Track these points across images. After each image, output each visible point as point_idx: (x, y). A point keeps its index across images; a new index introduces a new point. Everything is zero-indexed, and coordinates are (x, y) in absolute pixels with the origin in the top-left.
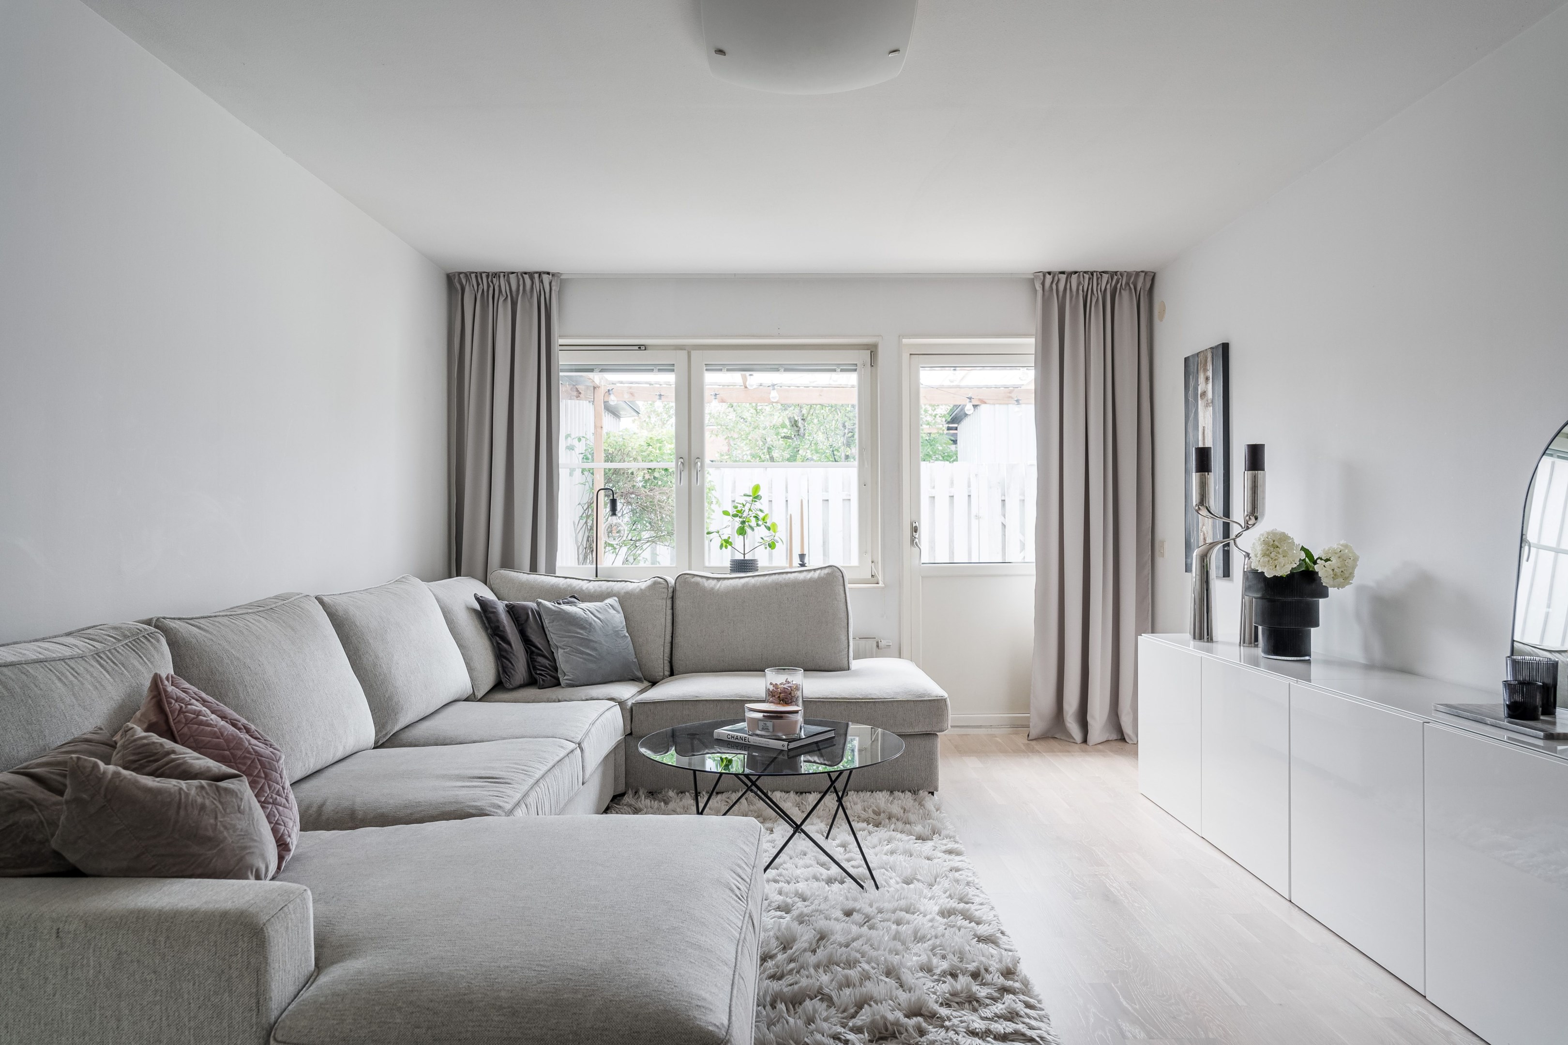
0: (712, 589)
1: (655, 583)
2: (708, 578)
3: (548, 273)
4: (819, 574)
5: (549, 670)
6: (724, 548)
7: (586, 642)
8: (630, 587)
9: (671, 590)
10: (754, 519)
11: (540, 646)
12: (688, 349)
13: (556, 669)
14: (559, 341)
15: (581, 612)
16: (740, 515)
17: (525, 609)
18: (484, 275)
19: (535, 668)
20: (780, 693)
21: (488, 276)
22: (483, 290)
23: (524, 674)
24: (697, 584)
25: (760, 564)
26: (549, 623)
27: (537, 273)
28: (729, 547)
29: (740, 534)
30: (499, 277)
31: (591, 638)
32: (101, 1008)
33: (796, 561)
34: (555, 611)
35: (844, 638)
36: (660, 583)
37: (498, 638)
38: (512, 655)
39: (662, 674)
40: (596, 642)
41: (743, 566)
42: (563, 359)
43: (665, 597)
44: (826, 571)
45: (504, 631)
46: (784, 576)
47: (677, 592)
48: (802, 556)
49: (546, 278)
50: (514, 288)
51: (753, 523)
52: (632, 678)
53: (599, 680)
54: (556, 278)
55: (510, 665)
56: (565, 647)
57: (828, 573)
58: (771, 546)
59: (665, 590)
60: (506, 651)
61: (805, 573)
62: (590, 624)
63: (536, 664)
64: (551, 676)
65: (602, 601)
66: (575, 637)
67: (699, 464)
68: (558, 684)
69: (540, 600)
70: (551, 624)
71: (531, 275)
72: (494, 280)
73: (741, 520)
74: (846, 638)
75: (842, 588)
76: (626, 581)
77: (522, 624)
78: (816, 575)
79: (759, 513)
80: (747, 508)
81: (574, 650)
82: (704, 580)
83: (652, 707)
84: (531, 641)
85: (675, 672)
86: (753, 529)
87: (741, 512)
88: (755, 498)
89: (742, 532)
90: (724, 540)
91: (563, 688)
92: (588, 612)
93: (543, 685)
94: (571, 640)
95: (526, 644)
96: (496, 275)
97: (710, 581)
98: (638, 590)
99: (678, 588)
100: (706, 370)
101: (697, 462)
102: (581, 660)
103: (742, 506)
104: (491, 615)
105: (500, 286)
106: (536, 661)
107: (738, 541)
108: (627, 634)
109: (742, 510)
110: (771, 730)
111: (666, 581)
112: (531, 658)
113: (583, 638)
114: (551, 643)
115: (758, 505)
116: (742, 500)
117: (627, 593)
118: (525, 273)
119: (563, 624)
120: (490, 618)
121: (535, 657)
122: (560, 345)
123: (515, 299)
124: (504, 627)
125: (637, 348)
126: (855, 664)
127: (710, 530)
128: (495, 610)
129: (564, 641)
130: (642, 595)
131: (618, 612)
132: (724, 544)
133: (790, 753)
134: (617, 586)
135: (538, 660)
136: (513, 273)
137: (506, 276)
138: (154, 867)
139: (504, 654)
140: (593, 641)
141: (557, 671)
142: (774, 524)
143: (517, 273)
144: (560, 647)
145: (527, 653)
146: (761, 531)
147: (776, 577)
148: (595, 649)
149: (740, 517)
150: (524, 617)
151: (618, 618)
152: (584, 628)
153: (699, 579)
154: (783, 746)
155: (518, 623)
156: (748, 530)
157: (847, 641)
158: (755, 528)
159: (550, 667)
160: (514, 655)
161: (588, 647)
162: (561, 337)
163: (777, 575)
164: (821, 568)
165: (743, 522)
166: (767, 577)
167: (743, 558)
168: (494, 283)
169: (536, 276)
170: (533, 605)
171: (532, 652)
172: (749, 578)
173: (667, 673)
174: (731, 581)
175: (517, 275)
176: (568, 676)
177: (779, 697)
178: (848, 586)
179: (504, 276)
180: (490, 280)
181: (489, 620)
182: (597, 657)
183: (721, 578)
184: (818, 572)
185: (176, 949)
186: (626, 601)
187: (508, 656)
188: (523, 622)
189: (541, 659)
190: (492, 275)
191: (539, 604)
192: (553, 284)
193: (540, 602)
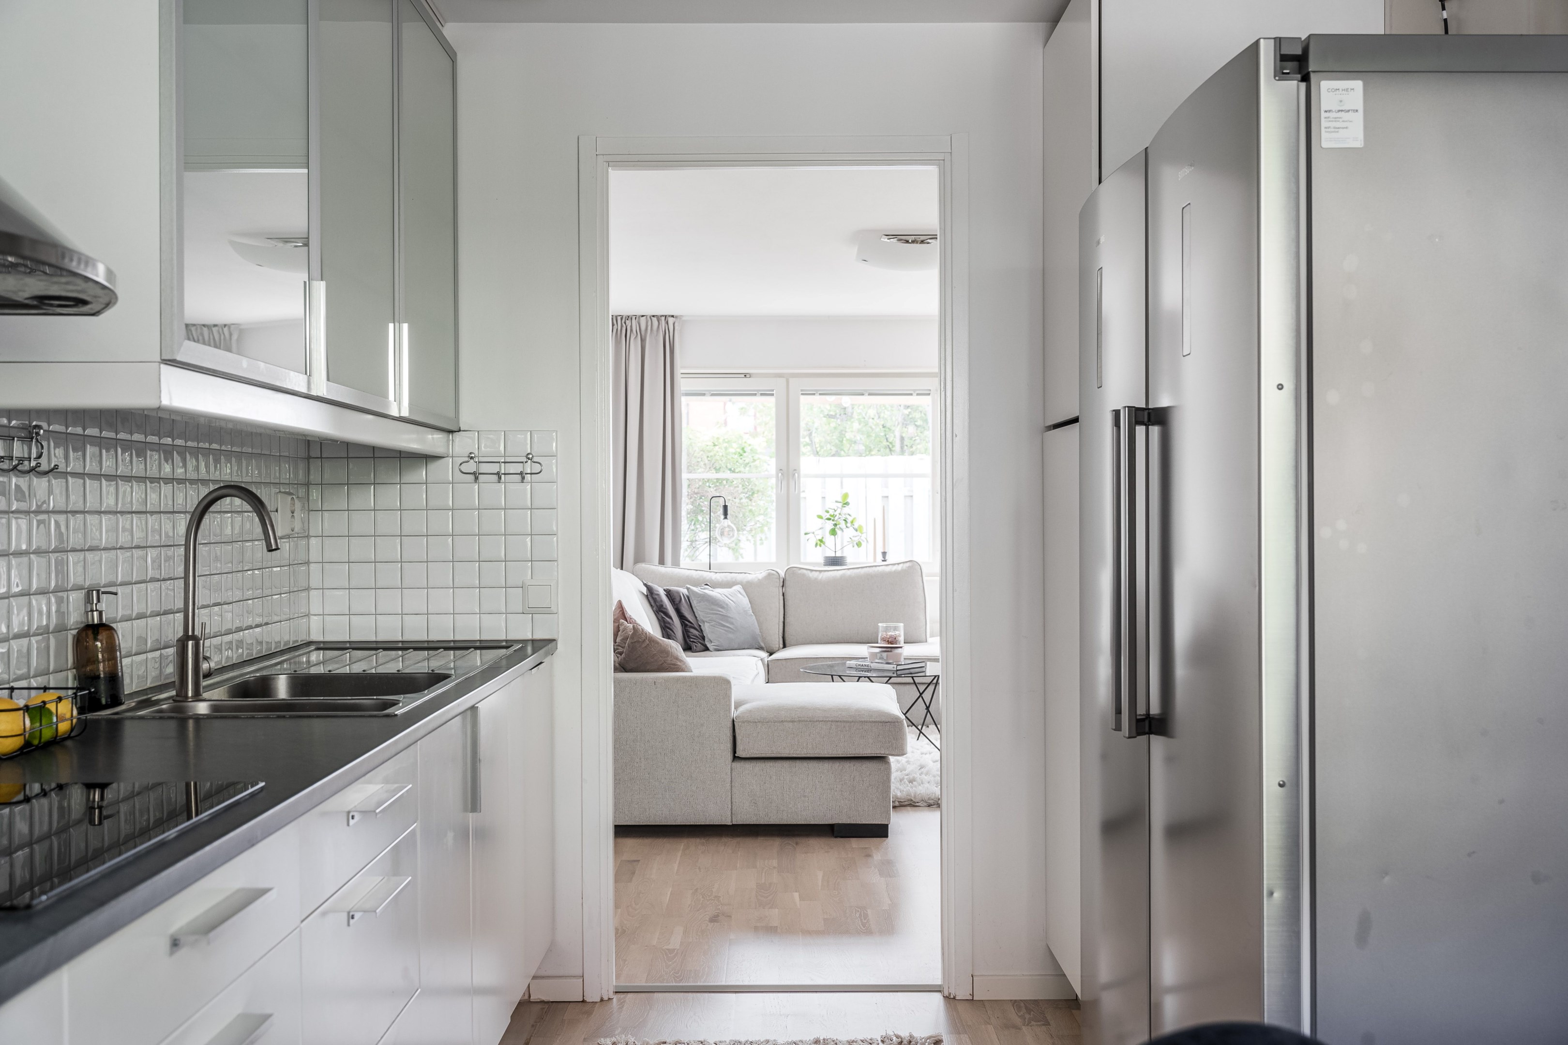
0: (816, 579)
1: (769, 574)
2: (812, 571)
3: (673, 316)
4: (902, 567)
5: (699, 638)
6: (818, 546)
7: (725, 618)
8: (750, 577)
9: (782, 580)
10: (844, 521)
11: (693, 622)
12: (787, 377)
13: (703, 638)
14: (679, 370)
15: (719, 596)
16: (832, 518)
17: (678, 593)
18: (619, 318)
19: (689, 637)
20: (889, 638)
21: (622, 319)
22: (617, 329)
23: (682, 641)
24: (804, 575)
25: (849, 560)
26: (697, 603)
27: (663, 316)
28: (822, 545)
29: (832, 535)
30: (631, 319)
31: (729, 615)
32: (671, 710)
33: (880, 557)
34: (701, 595)
35: (922, 618)
36: (773, 574)
37: (662, 614)
38: (673, 626)
39: (778, 646)
40: (732, 618)
41: (835, 561)
42: (683, 384)
43: (778, 585)
44: (908, 564)
45: (666, 609)
46: (874, 568)
47: (786, 582)
48: (884, 554)
49: (671, 320)
50: (643, 327)
51: (842, 524)
52: (757, 647)
53: (736, 647)
54: (678, 319)
55: (673, 633)
56: (710, 622)
57: (909, 567)
58: (859, 544)
59: (778, 580)
60: (669, 623)
61: (890, 566)
62: (727, 605)
63: (689, 634)
64: (700, 643)
65: (730, 587)
66: (717, 614)
67: (796, 475)
68: (707, 649)
69: (689, 586)
70: (699, 604)
71: (658, 318)
72: (627, 322)
73: (834, 523)
74: (924, 617)
75: (921, 578)
76: (745, 573)
77: (677, 604)
78: (899, 567)
79: (848, 517)
80: (837, 513)
81: (718, 624)
82: (809, 572)
83: (784, 662)
84: (684, 617)
85: (787, 645)
86: (842, 530)
87: (834, 516)
88: (844, 504)
89: (833, 532)
90: (819, 540)
91: (711, 651)
92: (723, 596)
93: (696, 650)
94: (714, 616)
95: (681, 619)
96: (628, 318)
97: (814, 573)
98: (756, 580)
99: (787, 578)
100: (802, 394)
101: (795, 474)
102: (724, 631)
103: (834, 511)
104: (656, 597)
105: (631, 326)
106: (689, 632)
107: (829, 540)
108: (752, 614)
109: (834, 514)
110: (885, 658)
111: (778, 573)
112: (685, 629)
113: (723, 615)
114: (698, 618)
115: (846, 510)
116: (835, 506)
117: (748, 582)
118: (653, 316)
119: (707, 604)
120: (656, 599)
121: (689, 629)
122: (682, 374)
123: (643, 337)
124: (666, 606)
125: (743, 376)
126: (929, 640)
127: (807, 531)
128: (658, 593)
129: (709, 617)
130: (760, 584)
131: (744, 597)
132: (819, 542)
133: (898, 672)
134: (739, 577)
135: (691, 631)
136: (643, 316)
137: (637, 319)
138: (667, 668)
139: (668, 625)
140: (731, 618)
141: (704, 639)
142: (860, 527)
143: (647, 316)
144: (706, 622)
145: (682, 625)
146: (849, 532)
147: (868, 569)
148: (732, 623)
149: (833, 520)
150: (678, 599)
151: (745, 601)
152: (723, 607)
153: (805, 571)
154: (894, 668)
155: (674, 603)
156: (839, 532)
157: (925, 620)
158: (844, 530)
159: (699, 637)
160: (675, 626)
161: (727, 622)
162: (683, 367)
163: (868, 568)
164: (904, 563)
165: (835, 525)
166: (860, 570)
167: (834, 555)
168: (627, 324)
169: (663, 318)
170: (685, 591)
171: (686, 625)
172: (845, 570)
173: (781, 646)
174: (826, 573)
175: (647, 318)
176: (715, 643)
177: (888, 641)
178: (925, 578)
179: (636, 318)
180: (623, 321)
181: (655, 600)
182: (734, 629)
183: (822, 571)
184: (901, 565)
185: (699, 688)
186: (748, 587)
187: (671, 627)
188: (678, 603)
189: (692, 630)
190: (626, 318)
191: (688, 589)
192: (676, 324)
193: (689, 588)
